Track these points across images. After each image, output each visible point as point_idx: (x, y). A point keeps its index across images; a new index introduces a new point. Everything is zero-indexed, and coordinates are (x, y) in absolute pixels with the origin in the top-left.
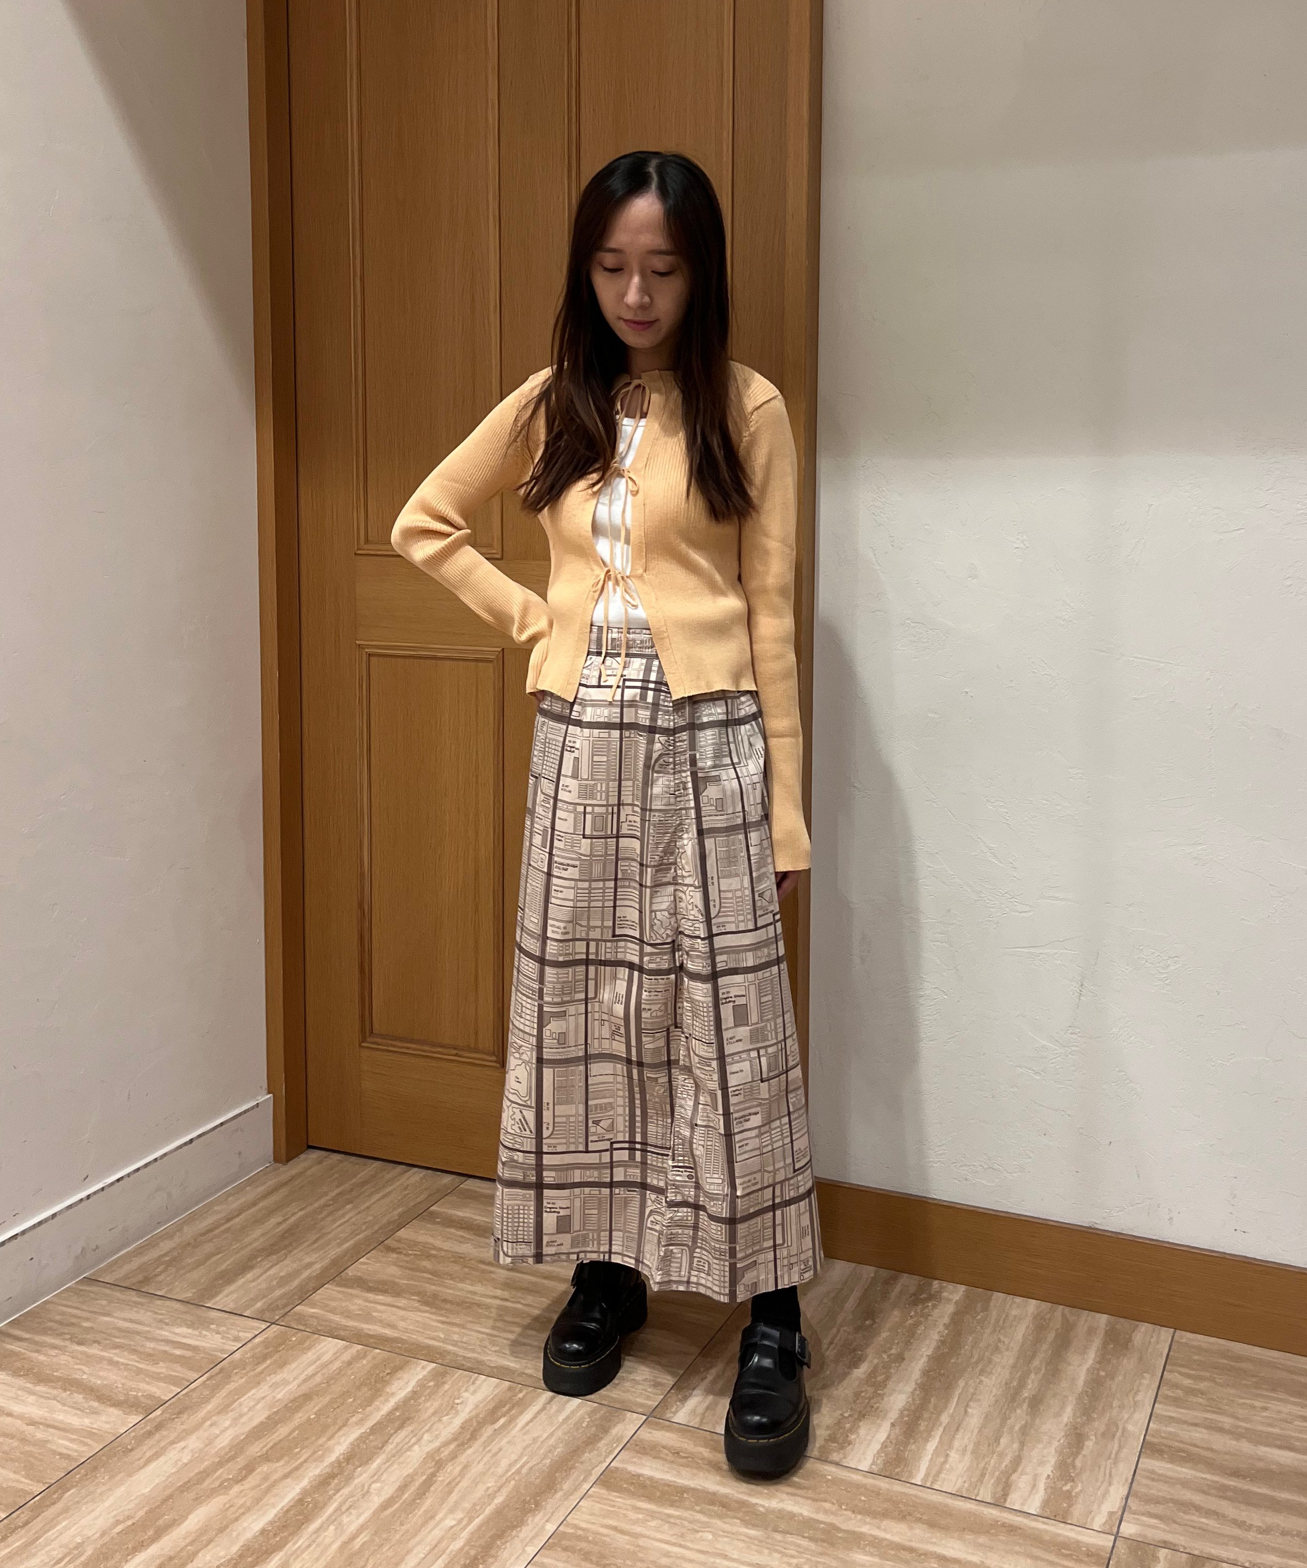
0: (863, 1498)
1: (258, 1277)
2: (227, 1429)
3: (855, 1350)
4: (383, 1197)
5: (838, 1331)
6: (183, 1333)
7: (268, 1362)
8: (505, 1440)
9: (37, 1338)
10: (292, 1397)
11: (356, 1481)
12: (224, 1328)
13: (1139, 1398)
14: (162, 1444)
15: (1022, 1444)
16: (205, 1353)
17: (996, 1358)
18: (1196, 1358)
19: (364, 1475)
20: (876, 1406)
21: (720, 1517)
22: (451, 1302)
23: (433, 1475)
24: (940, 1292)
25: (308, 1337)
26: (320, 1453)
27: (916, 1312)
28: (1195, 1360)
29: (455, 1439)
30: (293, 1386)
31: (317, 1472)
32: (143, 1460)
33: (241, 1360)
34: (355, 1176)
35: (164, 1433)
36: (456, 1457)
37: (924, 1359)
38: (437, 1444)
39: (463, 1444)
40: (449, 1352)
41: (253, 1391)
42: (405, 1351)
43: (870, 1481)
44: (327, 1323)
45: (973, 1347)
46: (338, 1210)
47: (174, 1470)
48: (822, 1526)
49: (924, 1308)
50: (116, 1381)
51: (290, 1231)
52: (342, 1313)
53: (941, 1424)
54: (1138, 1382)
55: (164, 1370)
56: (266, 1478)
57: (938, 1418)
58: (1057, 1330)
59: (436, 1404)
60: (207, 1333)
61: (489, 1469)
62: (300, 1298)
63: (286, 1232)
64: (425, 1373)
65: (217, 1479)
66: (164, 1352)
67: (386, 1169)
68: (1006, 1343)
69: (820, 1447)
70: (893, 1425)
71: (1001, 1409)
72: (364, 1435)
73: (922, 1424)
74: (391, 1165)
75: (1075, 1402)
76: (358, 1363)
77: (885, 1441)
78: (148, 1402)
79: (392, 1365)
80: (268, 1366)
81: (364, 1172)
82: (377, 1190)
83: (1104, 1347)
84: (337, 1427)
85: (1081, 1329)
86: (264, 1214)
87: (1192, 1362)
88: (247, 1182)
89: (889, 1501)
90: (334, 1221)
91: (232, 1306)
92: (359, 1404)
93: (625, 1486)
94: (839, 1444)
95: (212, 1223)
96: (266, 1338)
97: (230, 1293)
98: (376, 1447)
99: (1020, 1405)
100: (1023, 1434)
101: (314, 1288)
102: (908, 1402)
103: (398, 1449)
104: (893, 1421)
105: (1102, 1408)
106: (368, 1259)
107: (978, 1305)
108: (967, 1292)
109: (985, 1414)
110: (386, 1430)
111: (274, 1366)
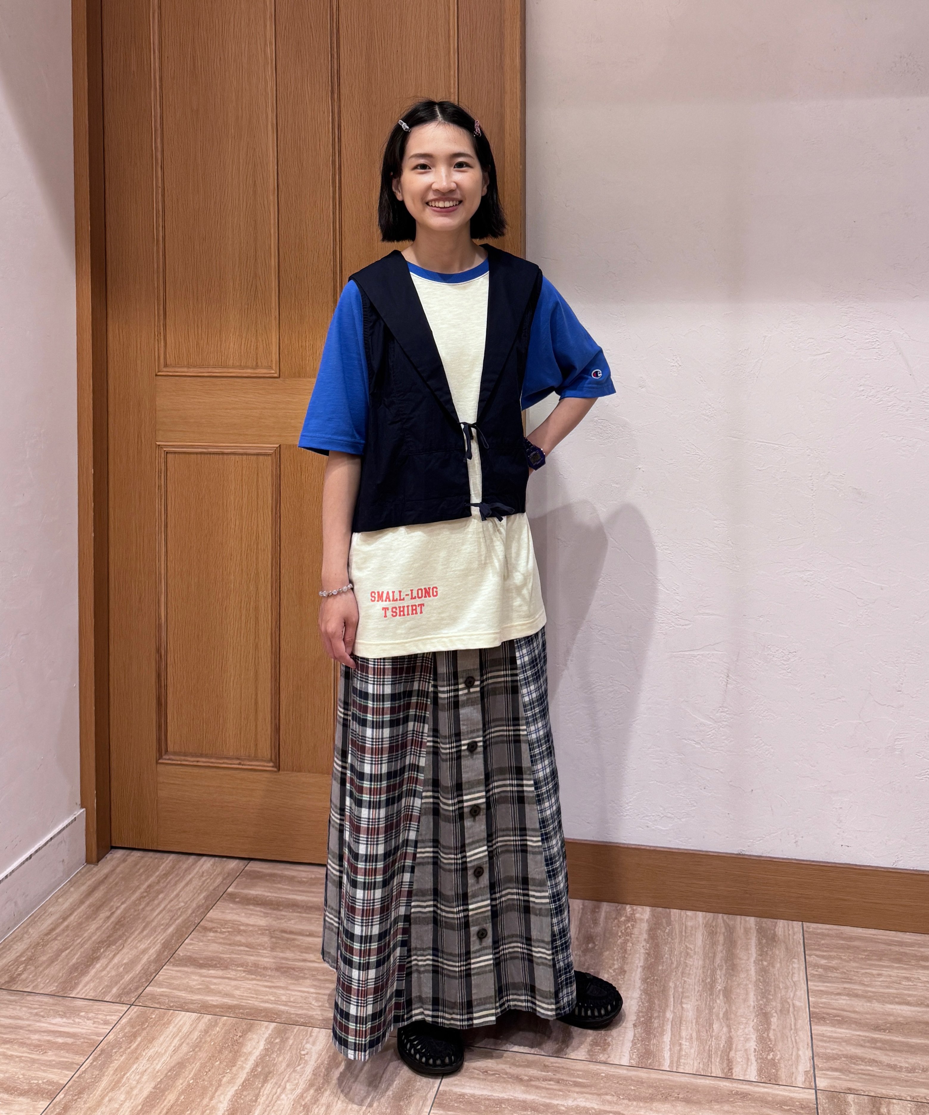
0: (632, 1088)
1: (107, 965)
2: (124, 1101)
4: (187, 884)
6: (58, 1023)
7: (139, 1039)
10: (168, 1067)
12: (93, 1015)
13: (796, 979)
15: (729, 1027)
16: (84, 1038)
17: (689, 962)
18: (823, 942)
22: (272, 970)
24: (633, 914)
25: (165, 1014)
26: (208, 1111)
27: (622, 932)
28: (823, 944)
29: (311, 1085)
30: (166, 1057)
33: (115, 1040)
34: (157, 869)
36: (318, 1100)
37: (640, 969)
38: (299, 1091)
39: (318, 1089)
40: (284, 1012)
41: (135, 1067)
42: (247, 1015)
43: (633, 1073)
44: (176, 1000)
45: (670, 956)
46: (154, 900)
49: (626, 929)
50: (16, 1073)
51: (120, 923)
52: (186, 990)
53: (668, 1019)
54: (791, 968)
55: (54, 1058)
57: (664, 1016)
58: (724, 933)
59: (287, 1057)
60: (80, 1021)
63: (116, 924)
64: (270, 1032)
66: (49, 1041)
67: (180, 861)
68: (693, 948)
69: (589, 1051)
70: (635, 1025)
71: (706, 1002)
72: (238, 1092)
73: (656, 1021)
74: (184, 857)
75: (754, 988)
76: (213, 1030)
77: (634, 1040)
78: (50, 1087)
79: (240, 1028)
80: (140, 1043)
81: (164, 865)
82: (179, 879)
83: (759, 943)
84: (214, 1088)
85: (740, 931)
86: (93, 910)
87: (819, 945)
88: (68, 884)
89: (652, 1087)
90: (153, 910)
91: (93, 995)
92: (226, 1066)
93: (456, 1105)
94: (601, 1047)
95: (52, 924)
96: (131, 1019)
97: (87, 983)
98: (251, 1101)
99: (718, 996)
100: (727, 1019)
101: (156, 971)
102: (639, 1006)
103: (270, 1099)
104: (634, 1022)
105: (775, 990)
106: (192, 940)
107: (663, 921)
108: (652, 911)
109: (695, 1008)
110: (255, 1086)
111: (145, 1042)
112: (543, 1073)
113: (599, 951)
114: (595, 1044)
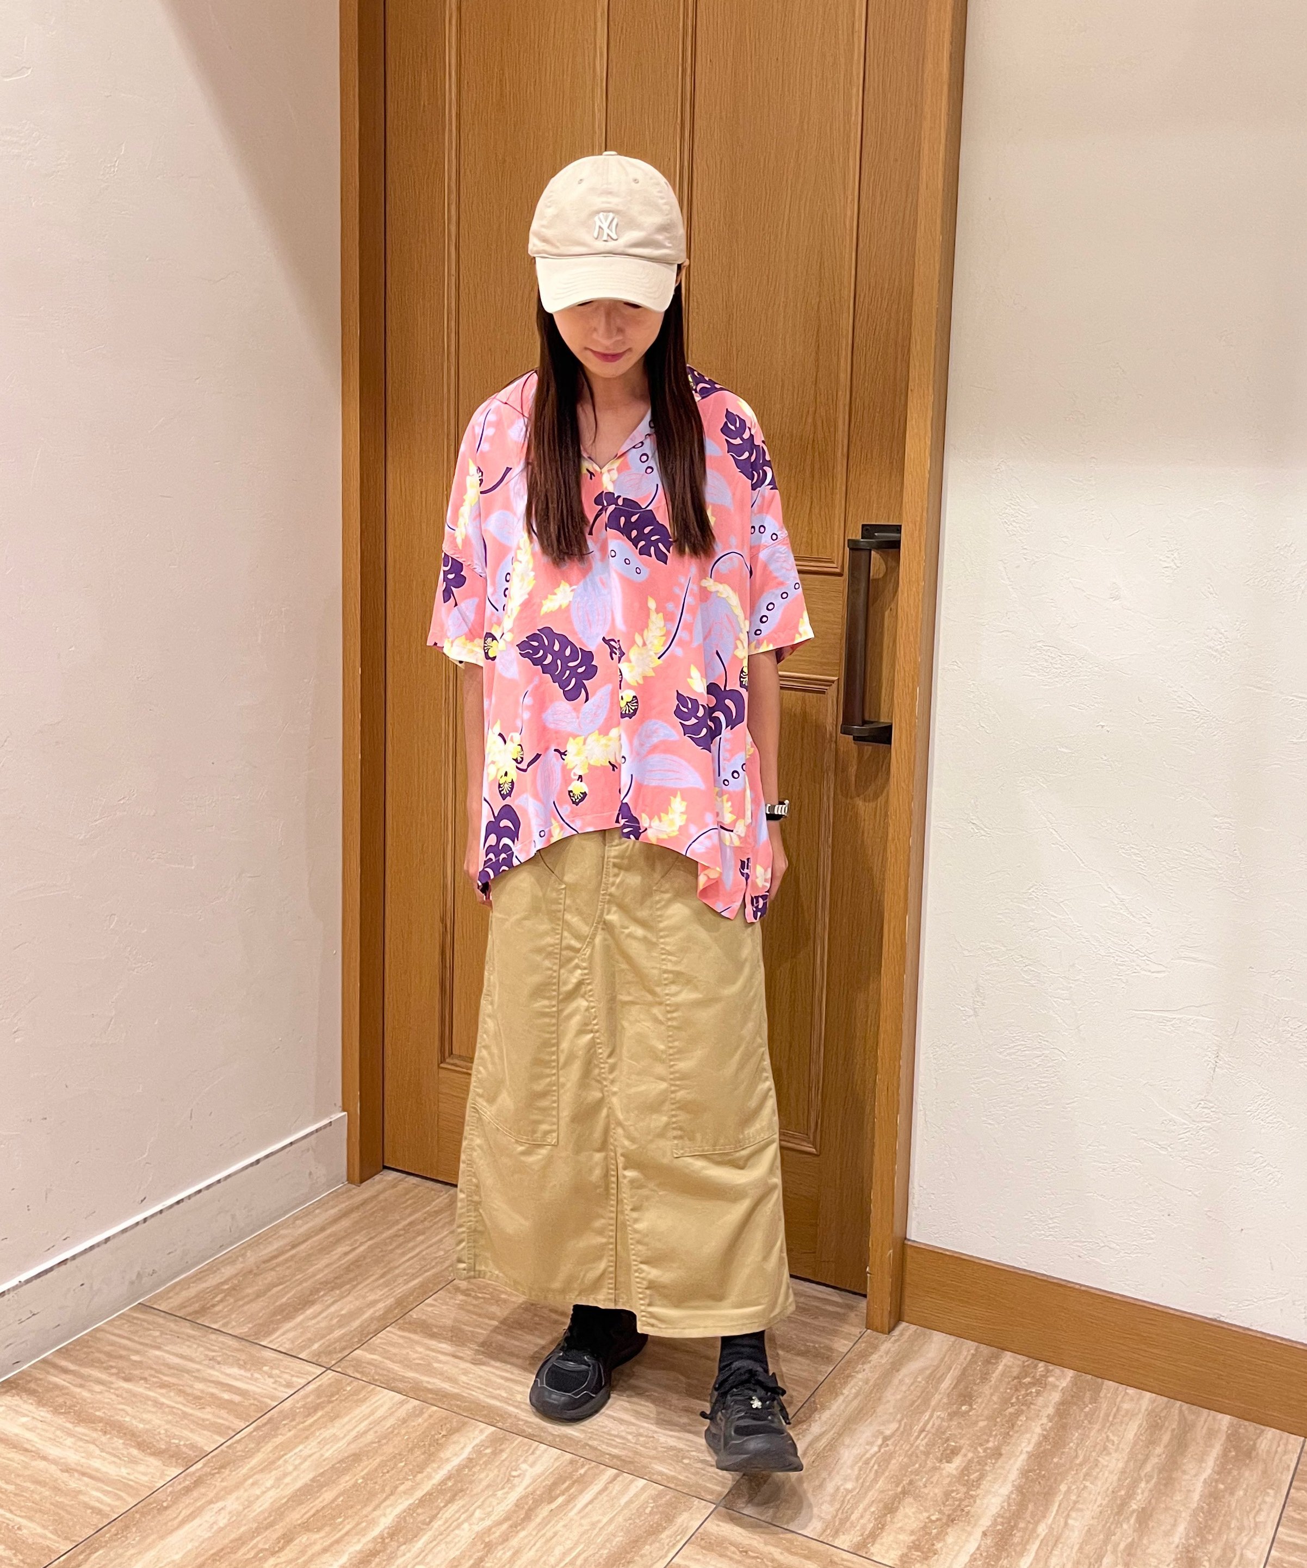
1: (320, 1313)
2: (271, 1488)
3: (948, 1440)
5: (931, 1417)
6: (233, 1374)
7: (320, 1414)
8: (562, 1523)
9: (85, 1371)
10: (340, 1457)
11: (400, 1561)
12: (279, 1372)
13: (1262, 1520)
14: (200, 1503)
16: (255, 1399)
17: (1103, 1460)
19: (408, 1555)
20: (966, 1509)
23: (481, 1560)
24: (1046, 1376)
25: (364, 1387)
26: (364, 1524)
27: (1017, 1398)
29: (507, 1519)
30: (344, 1443)
31: (359, 1547)
32: (177, 1520)
33: (291, 1409)
35: (204, 1491)
36: (507, 1540)
37: (1024, 1456)
38: (488, 1523)
39: (515, 1526)
40: (507, 1415)
41: (301, 1447)
42: (464, 1409)
44: (385, 1373)
45: (1078, 1445)
46: (408, 1241)
47: (209, 1535)
49: (1027, 1395)
50: (159, 1427)
52: (398, 1362)
53: (1038, 1536)
54: (1262, 1500)
55: (210, 1417)
56: (306, 1551)
57: (1034, 1530)
58: (1173, 1430)
59: (491, 1475)
60: (258, 1376)
61: (541, 1557)
62: (358, 1342)
63: (352, 1264)
64: (483, 1437)
65: (252, 1548)
66: (212, 1395)
68: (1116, 1442)
69: (903, 1556)
70: (985, 1534)
71: (1107, 1522)
73: (1018, 1535)
75: (1189, 1519)
76: (413, 1421)
77: (974, 1553)
78: (191, 1453)
79: (448, 1425)
80: (319, 1419)
81: (439, 1200)
83: (1226, 1455)
84: (384, 1495)
85: (1200, 1431)
86: (331, 1242)
88: (314, 1205)
90: (403, 1254)
91: (288, 1347)
92: (410, 1470)
94: (922, 1552)
95: (276, 1250)
96: (320, 1386)
97: (288, 1331)
98: (424, 1523)
99: (1128, 1519)
100: (1128, 1555)
101: (375, 1331)
102: (1002, 1507)
103: (447, 1525)
104: (985, 1529)
105: (1220, 1529)
106: (435, 1300)
107: (1088, 1394)
108: (1075, 1377)
109: (1086, 1528)
110: (436, 1504)
111: (325, 1420)
113: (974, 1418)
114: (916, 1546)
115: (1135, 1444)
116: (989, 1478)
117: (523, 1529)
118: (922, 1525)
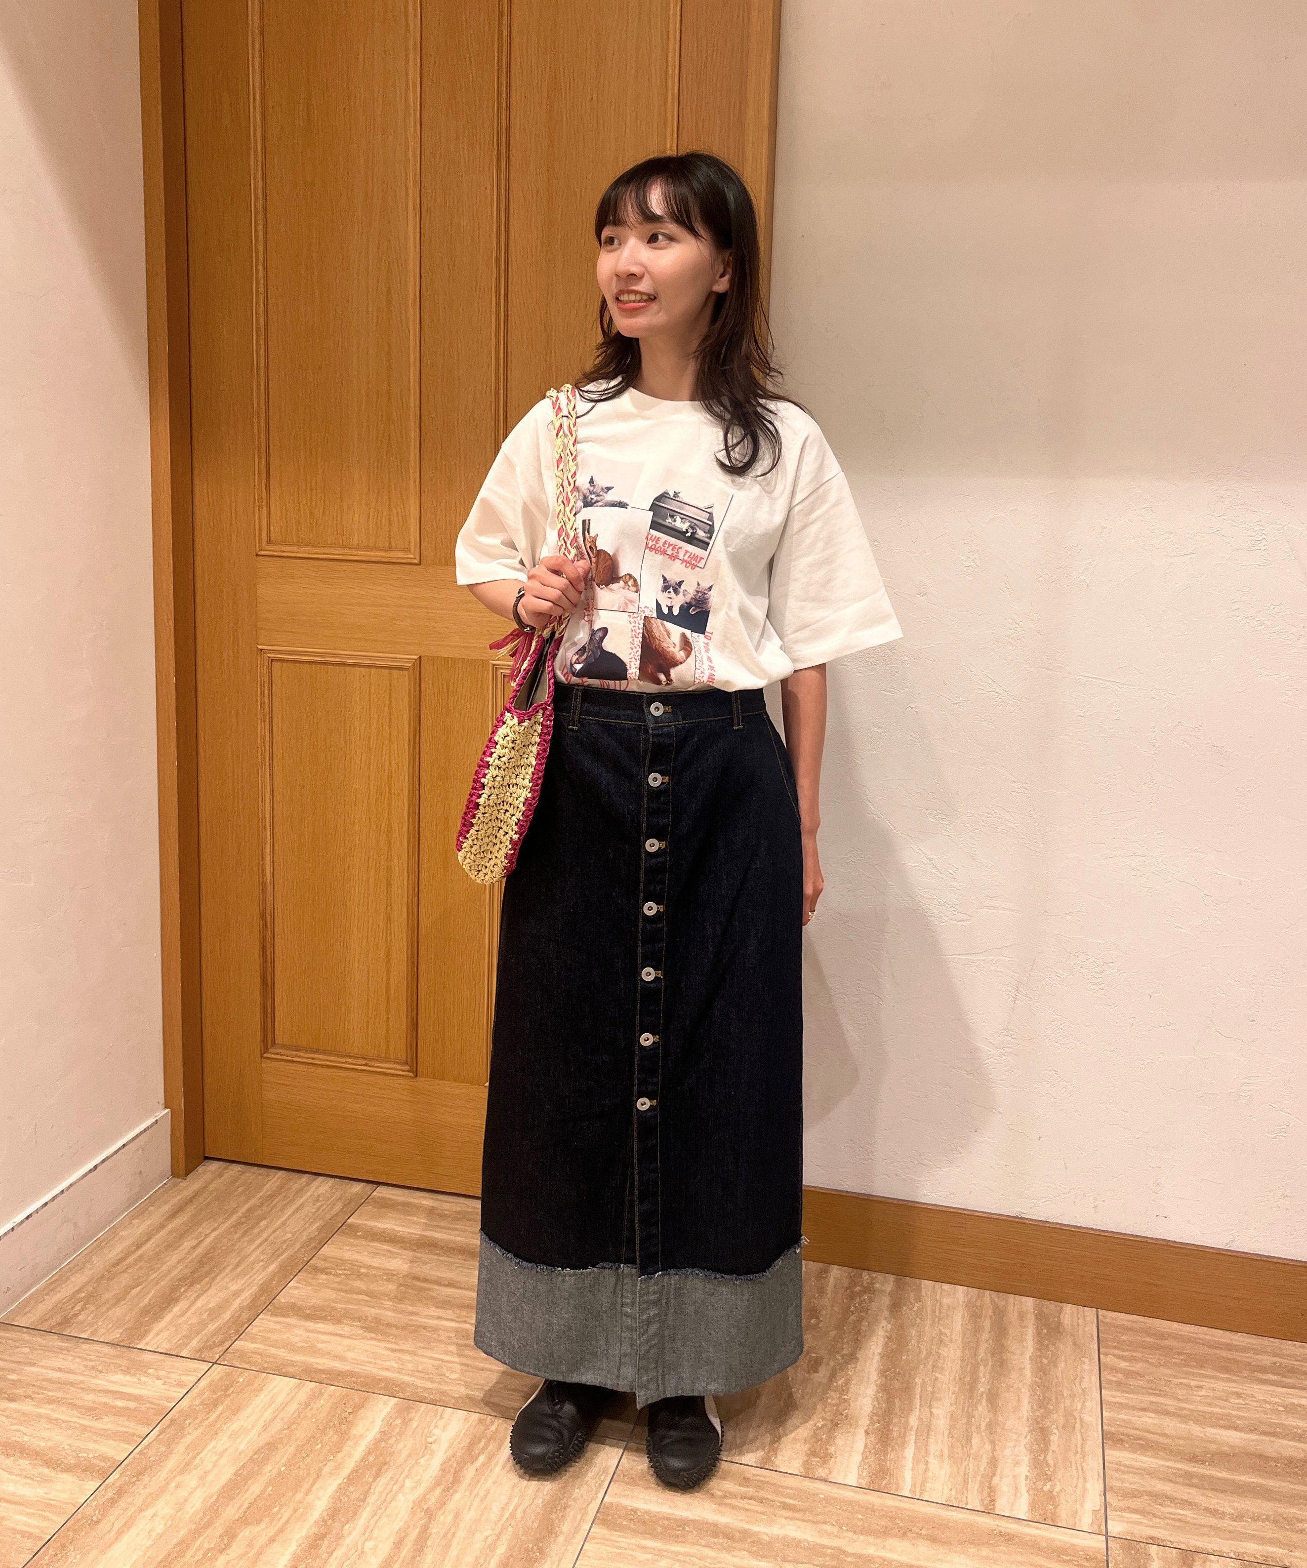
0: (860, 1517)
1: (188, 1309)
2: (196, 1489)
4: (297, 1210)
6: (119, 1381)
7: (220, 1408)
8: (490, 1481)
10: (255, 1447)
11: (348, 1541)
12: (163, 1373)
13: (1085, 1384)
14: (129, 1514)
15: (993, 1443)
16: (150, 1403)
17: (944, 1352)
18: (1123, 1337)
19: (354, 1533)
20: (843, 1413)
21: (728, 1550)
22: (397, 1328)
23: (426, 1527)
24: (872, 1283)
25: (256, 1377)
26: (301, 1510)
27: (854, 1306)
28: (1123, 1341)
29: (438, 1483)
30: (253, 1434)
31: (303, 1533)
32: (112, 1535)
33: (190, 1407)
34: (261, 1188)
35: (129, 1500)
36: (445, 1504)
37: (877, 1358)
38: (420, 1491)
39: (447, 1490)
40: (408, 1385)
41: (213, 1444)
42: (362, 1386)
43: (861, 1497)
44: (272, 1360)
45: (918, 1342)
46: (253, 1228)
47: (150, 1542)
48: (829, 1551)
49: (861, 1302)
50: (60, 1442)
51: (208, 1256)
52: (284, 1347)
53: (912, 1427)
54: (1079, 1370)
55: (109, 1426)
56: (250, 1545)
57: (907, 1422)
58: (991, 1317)
59: (409, 1444)
60: (146, 1379)
61: (482, 1515)
62: (237, 1331)
63: (203, 1257)
64: (388, 1409)
65: (198, 1549)
66: (105, 1404)
67: (292, 1179)
68: (948, 1334)
69: (804, 1464)
70: (866, 1433)
71: (963, 1408)
72: (342, 1487)
73: (896, 1429)
74: (296, 1175)
75: (1028, 1394)
76: (315, 1403)
77: (864, 1452)
78: (102, 1464)
79: (351, 1402)
80: (221, 1414)
81: (270, 1183)
82: (288, 1203)
83: (1038, 1333)
84: (312, 1479)
85: (1012, 1316)
86: (175, 1237)
87: (1118, 1342)
88: (148, 1201)
89: (884, 1516)
90: (252, 1241)
91: (166, 1347)
92: (329, 1451)
93: (625, 1523)
94: (821, 1458)
95: (122, 1251)
96: (212, 1381)
97: (161, 1331)
98: (358, 1499)
99: (979, 1401)
100: (991, 1433)
101: (249, 1320)
102: (874, 1406)
103: (382, 1498)
104: (865, 1427)
105: (1057, 1398)
106: (298, 1282)
107: (912, 1295)
108: (897, 1282)
109: (949, 1414)
110: (364, 1480)
111: (227, 1413)
112: (743, 1489)
114: (813, 1453)
115: (964, 1334)
116: (854, 1382)
117: (456, 1491)
118: (811, 1433)
